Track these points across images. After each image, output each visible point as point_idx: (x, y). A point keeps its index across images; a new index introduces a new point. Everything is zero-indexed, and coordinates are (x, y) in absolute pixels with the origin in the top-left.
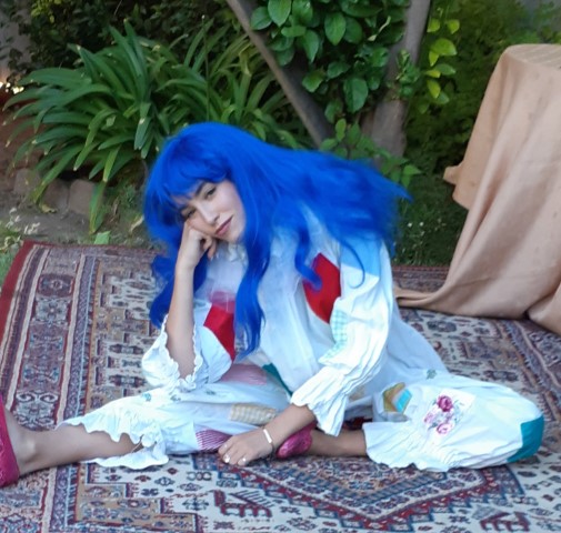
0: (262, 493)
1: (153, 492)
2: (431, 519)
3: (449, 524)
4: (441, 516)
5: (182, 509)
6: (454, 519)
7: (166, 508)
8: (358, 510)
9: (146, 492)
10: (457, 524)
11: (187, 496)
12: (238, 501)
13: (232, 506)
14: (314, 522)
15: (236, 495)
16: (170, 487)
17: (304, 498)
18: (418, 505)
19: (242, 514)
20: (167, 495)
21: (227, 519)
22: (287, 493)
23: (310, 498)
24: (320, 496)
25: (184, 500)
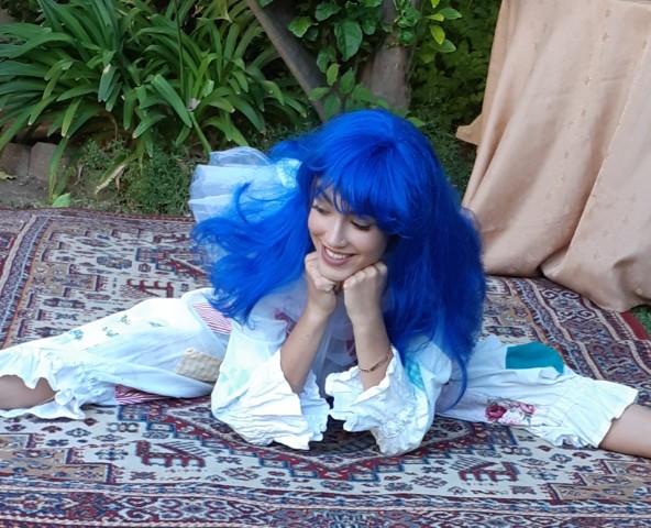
0: (198, 443)
1: (61, 443)
5: (96, 459)
7: (74, 458)
9: (53, 443)
11: (103, 446)
12: (165, 451)
13: (156, 456)
14: (257, 471)
15: (164, 446)
16: (84, 438)
17: (250, 448)
19: (168, 464)
20: (79, 445)
21: (148, 469)
25: (97, 450)
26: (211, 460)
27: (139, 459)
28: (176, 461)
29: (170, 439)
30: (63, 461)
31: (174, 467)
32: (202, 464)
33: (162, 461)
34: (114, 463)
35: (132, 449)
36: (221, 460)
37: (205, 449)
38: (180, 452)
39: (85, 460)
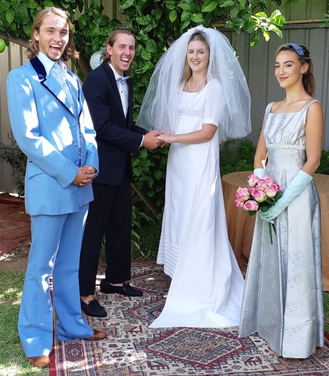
0: (164, 359)
1: (124, 364)
2: (227, 363)
3: (233, 365)
4: (230, 362)
5: (137, 370)
6: (235, 362)
7: (131, 370)
8: (199, 362)
9: (122, 365)
10: (236, 364)
11: (137, 364)
12: (156, 364)
13: (154, 366)
14: (185, 369)
15: (154, 362)
16: (130, 362)
17: (180, 360)
18: (220, 358)
19: (159, 369)
20: (130, 365)
21: (154, 371)
22: (173, 359)
23: (182, 360)
24: (185, 358)
25: (136, 366)
27: (149, 368)
28: (161, 367)
29: (155, 359)
30: (128, 372)
31: (161, 370)
32: (168, 368)
33: (156, 368)
34: (143, 370)
35: (146, 364)
36: (173, 365)
37: (167, 362)
38: (160, 364)
39: (135, 371)
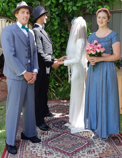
2: (79, 153)
3: (82, 154)
5: (40, 155)
9: (34, 152)
11: (40, 152)
12: (48, 153)
14: (60, 155)
16: (38, 150)
17: (59, 150)
20: (37, 152)
22: (56, 149)
24: (62, 149)
26: (54, 154)
27: (45, 155)
28: (50, 154)
29: (49, 150)
30: (35, 156)
31: (50, 156)
32: (53, 155)
33: (48, 155)
34: (42, 156)
35: (44, 153)
36: (56, 153)
37: (53, 151)
38: (50, 152)
39: (38, 156)
